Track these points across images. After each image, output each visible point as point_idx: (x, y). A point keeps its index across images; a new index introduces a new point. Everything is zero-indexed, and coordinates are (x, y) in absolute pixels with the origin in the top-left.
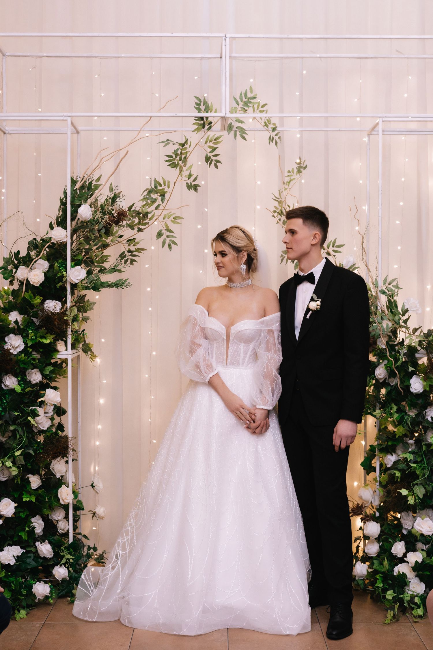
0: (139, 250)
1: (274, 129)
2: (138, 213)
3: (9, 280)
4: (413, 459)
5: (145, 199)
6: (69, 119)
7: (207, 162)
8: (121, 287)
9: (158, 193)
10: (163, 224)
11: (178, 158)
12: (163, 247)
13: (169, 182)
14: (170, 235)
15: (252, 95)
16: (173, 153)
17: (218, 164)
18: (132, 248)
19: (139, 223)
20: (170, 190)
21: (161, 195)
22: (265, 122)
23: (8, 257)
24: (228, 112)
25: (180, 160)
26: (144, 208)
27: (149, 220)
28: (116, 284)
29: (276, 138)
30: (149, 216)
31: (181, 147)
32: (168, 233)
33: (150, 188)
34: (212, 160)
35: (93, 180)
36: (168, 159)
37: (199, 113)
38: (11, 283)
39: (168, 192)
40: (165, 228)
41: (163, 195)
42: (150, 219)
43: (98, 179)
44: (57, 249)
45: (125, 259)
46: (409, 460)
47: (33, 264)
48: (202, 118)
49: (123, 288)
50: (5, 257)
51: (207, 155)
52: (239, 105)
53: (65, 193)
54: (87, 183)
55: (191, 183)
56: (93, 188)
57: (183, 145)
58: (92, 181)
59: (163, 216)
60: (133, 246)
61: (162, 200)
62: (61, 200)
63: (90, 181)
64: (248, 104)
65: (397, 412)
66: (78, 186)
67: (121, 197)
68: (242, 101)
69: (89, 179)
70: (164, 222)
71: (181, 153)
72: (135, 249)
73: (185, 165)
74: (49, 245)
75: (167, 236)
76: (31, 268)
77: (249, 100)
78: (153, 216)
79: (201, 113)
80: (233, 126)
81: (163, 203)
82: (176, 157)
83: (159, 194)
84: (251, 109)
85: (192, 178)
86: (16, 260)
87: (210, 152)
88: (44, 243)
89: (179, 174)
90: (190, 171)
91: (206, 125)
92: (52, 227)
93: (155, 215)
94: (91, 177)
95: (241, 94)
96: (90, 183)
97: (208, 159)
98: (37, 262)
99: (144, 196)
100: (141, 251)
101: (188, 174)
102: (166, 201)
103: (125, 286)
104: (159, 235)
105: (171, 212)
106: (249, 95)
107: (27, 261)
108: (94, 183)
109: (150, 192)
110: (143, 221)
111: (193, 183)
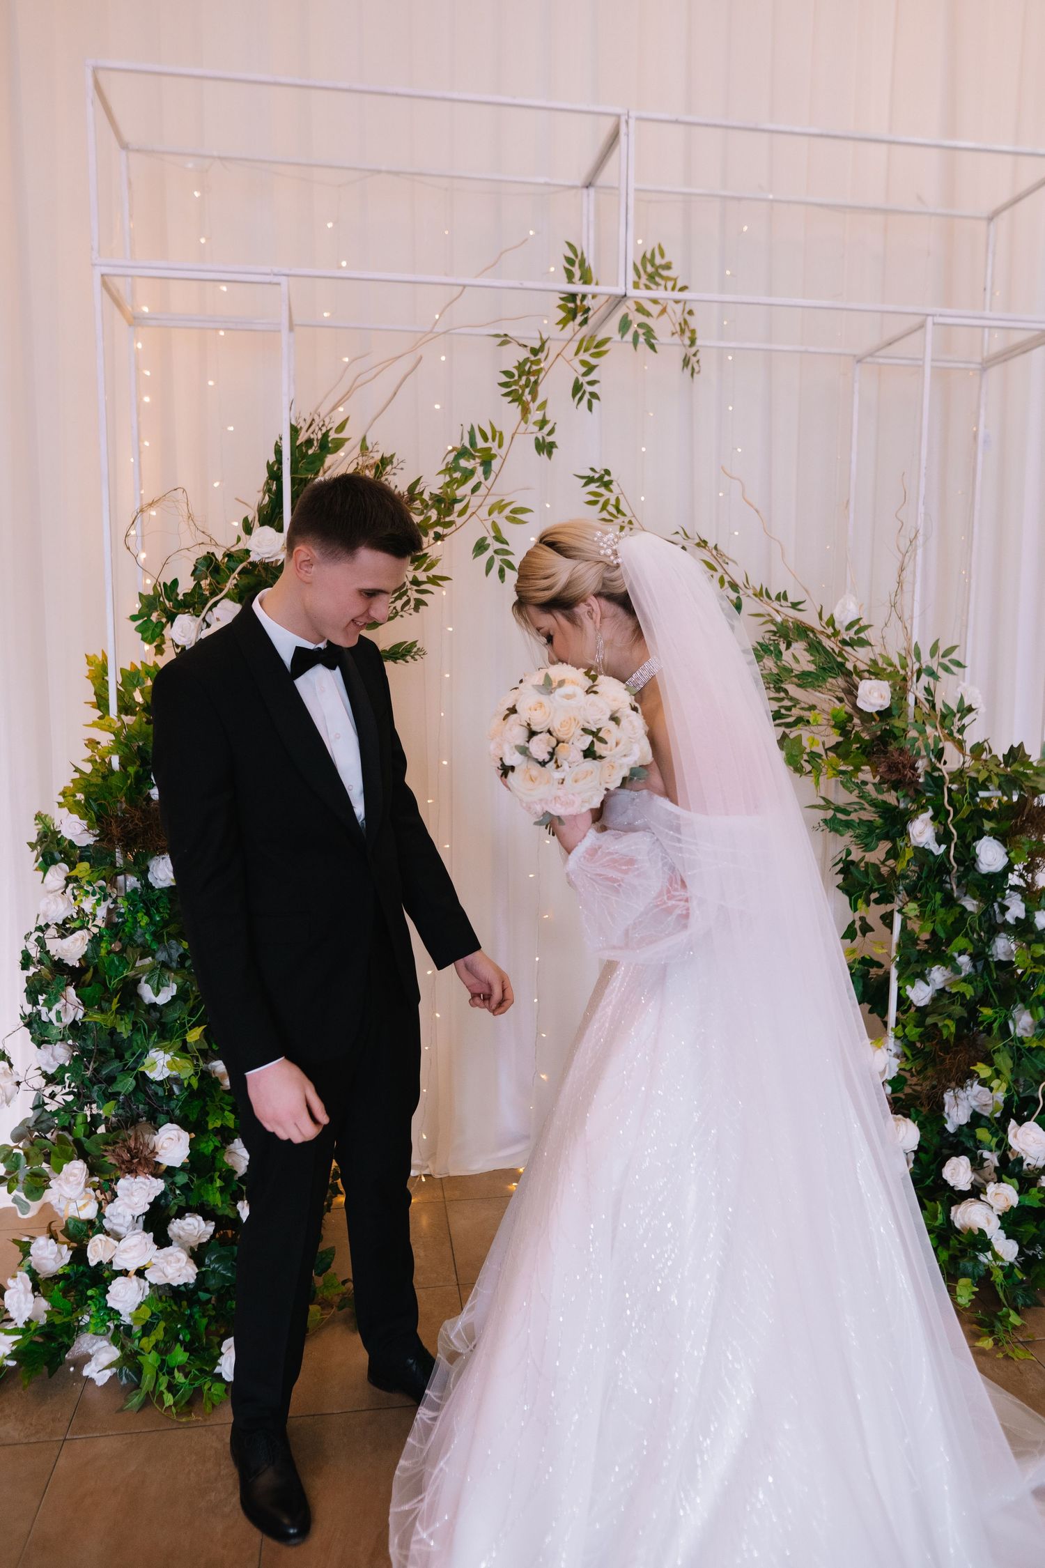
0: (435, 580)
1: (693, 342)
2: (437, 500)
3: (155, 644)
4: (973, 995)
5: (449, 470)
6: (283, 280)
7: (574, 396)
8: (404, 660)
9: (479, 457)
10: (488, 524)
11: (523, 381)
12: (487, 574)
13: (501, 434)
14: (503, 550)
15: (663, 262)
16: (515, 367)
17: (595, 401)
18: (422, 576)
19: (438, 523)
20: (503, 451)
21: (482, 464)
22: (680, 324)
23: (152, 593)
24: (630, 285)
25: (527, 385)
26: (449, 490)
27: (459, 516)
28: (393, 654)
29: (694, 360)
30: (458, 507)
31: (533, 358)
32: (498, 546)
33: (459, 446)
34: (584, 392)
35: (331, 429)
36: (505, 379)
37: (569, 283)
38: (159, 650)
39: (498, 457)
40: (493, 534)
41: (486, 464)
42: (461, 513)
43: (341, 428)
44: (261, 576)
45: (405, 598)
46: (968, 997)
47: (210, 609)
48: (572, 297)
49: (407, 662)
50: (145, 594)
51: (577, 380)
52: (639, 277)
53: (278, 452)
54: (320, 436)
55: (543, 437)
56: (330, 445)
57: (535, 352)
58: (328, 431)
59: (489, 507)
60: (425, 570)
61: (487, 473)
62: (269, 467)
63: (324, 430)
64: (657, 279)
65: (942, 906)
66: (302, 438)
67: (395, 464)
68: (645, 271)
69: (323, 425)
70: (490, 522)
71: (529, 373)
72: (428, 577)
73: (534, 399)
74: (244, 568)
75: (496, 552)
76: (204, 620)
77: (657, 270)
78: (466, 507)
79: (574, 283)
80: (631, 321)
81: (486, 479)
82: (520, 377)
83: (478, 460)
84: (662, 288)
85: (547, 428)
86: (170, 600)
87: (585, 374)
88: (232, 564)
89: (522, 419)
90: (543, 412)
91: (579, 315)
92: (248, 529)
93: (470, 505)
94: (326, 423)
95: (644, 256)
96: (326, 435)
97: (577, 388)
98: (219, 605)
99: (448, 463)
100: (439, 582)
101: (540, 418)
102: (493, 476)
103: (413, 657)
104: (480, 548)
105: (503, 500)
106: (658, 261)
107: (195, 603)
108: (332, 435)
109: (462, 453)
110: (444, 518)
111: (549, 439)
